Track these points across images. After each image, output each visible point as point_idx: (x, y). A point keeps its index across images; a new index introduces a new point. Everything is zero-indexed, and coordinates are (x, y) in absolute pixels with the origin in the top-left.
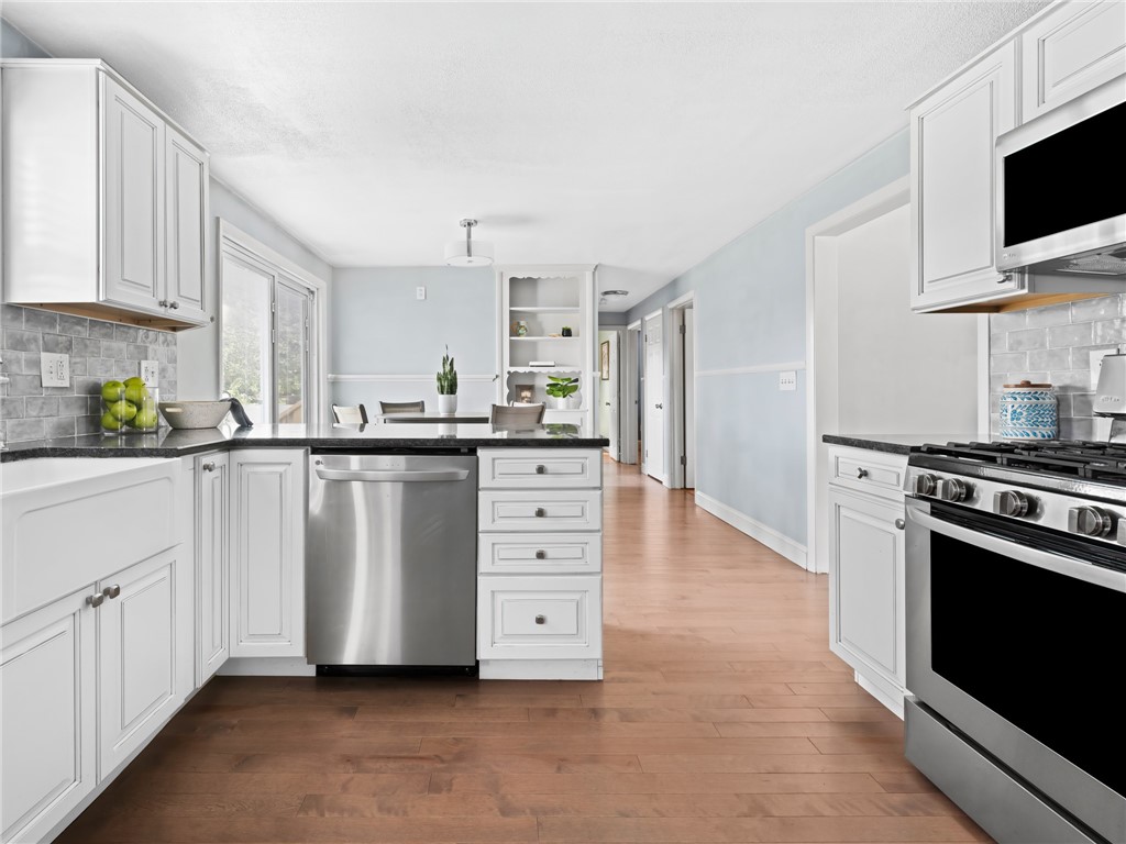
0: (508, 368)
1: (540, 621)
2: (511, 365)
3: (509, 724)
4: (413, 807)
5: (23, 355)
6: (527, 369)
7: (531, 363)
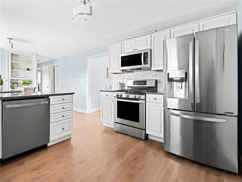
1: (63, 129)
2: (11, 77)
7: (17, 77)
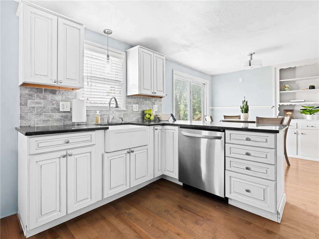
0: (278, 103)
1: (248, 191)
2: (280, 102)
3: (230, 219)
4: (189, 224)
5: (130, 105)
6: (289, 104)
7: (291, 101)
